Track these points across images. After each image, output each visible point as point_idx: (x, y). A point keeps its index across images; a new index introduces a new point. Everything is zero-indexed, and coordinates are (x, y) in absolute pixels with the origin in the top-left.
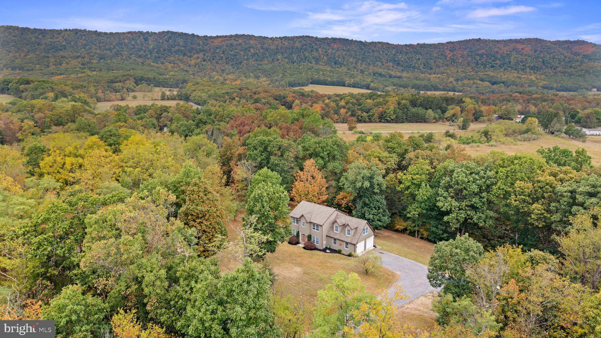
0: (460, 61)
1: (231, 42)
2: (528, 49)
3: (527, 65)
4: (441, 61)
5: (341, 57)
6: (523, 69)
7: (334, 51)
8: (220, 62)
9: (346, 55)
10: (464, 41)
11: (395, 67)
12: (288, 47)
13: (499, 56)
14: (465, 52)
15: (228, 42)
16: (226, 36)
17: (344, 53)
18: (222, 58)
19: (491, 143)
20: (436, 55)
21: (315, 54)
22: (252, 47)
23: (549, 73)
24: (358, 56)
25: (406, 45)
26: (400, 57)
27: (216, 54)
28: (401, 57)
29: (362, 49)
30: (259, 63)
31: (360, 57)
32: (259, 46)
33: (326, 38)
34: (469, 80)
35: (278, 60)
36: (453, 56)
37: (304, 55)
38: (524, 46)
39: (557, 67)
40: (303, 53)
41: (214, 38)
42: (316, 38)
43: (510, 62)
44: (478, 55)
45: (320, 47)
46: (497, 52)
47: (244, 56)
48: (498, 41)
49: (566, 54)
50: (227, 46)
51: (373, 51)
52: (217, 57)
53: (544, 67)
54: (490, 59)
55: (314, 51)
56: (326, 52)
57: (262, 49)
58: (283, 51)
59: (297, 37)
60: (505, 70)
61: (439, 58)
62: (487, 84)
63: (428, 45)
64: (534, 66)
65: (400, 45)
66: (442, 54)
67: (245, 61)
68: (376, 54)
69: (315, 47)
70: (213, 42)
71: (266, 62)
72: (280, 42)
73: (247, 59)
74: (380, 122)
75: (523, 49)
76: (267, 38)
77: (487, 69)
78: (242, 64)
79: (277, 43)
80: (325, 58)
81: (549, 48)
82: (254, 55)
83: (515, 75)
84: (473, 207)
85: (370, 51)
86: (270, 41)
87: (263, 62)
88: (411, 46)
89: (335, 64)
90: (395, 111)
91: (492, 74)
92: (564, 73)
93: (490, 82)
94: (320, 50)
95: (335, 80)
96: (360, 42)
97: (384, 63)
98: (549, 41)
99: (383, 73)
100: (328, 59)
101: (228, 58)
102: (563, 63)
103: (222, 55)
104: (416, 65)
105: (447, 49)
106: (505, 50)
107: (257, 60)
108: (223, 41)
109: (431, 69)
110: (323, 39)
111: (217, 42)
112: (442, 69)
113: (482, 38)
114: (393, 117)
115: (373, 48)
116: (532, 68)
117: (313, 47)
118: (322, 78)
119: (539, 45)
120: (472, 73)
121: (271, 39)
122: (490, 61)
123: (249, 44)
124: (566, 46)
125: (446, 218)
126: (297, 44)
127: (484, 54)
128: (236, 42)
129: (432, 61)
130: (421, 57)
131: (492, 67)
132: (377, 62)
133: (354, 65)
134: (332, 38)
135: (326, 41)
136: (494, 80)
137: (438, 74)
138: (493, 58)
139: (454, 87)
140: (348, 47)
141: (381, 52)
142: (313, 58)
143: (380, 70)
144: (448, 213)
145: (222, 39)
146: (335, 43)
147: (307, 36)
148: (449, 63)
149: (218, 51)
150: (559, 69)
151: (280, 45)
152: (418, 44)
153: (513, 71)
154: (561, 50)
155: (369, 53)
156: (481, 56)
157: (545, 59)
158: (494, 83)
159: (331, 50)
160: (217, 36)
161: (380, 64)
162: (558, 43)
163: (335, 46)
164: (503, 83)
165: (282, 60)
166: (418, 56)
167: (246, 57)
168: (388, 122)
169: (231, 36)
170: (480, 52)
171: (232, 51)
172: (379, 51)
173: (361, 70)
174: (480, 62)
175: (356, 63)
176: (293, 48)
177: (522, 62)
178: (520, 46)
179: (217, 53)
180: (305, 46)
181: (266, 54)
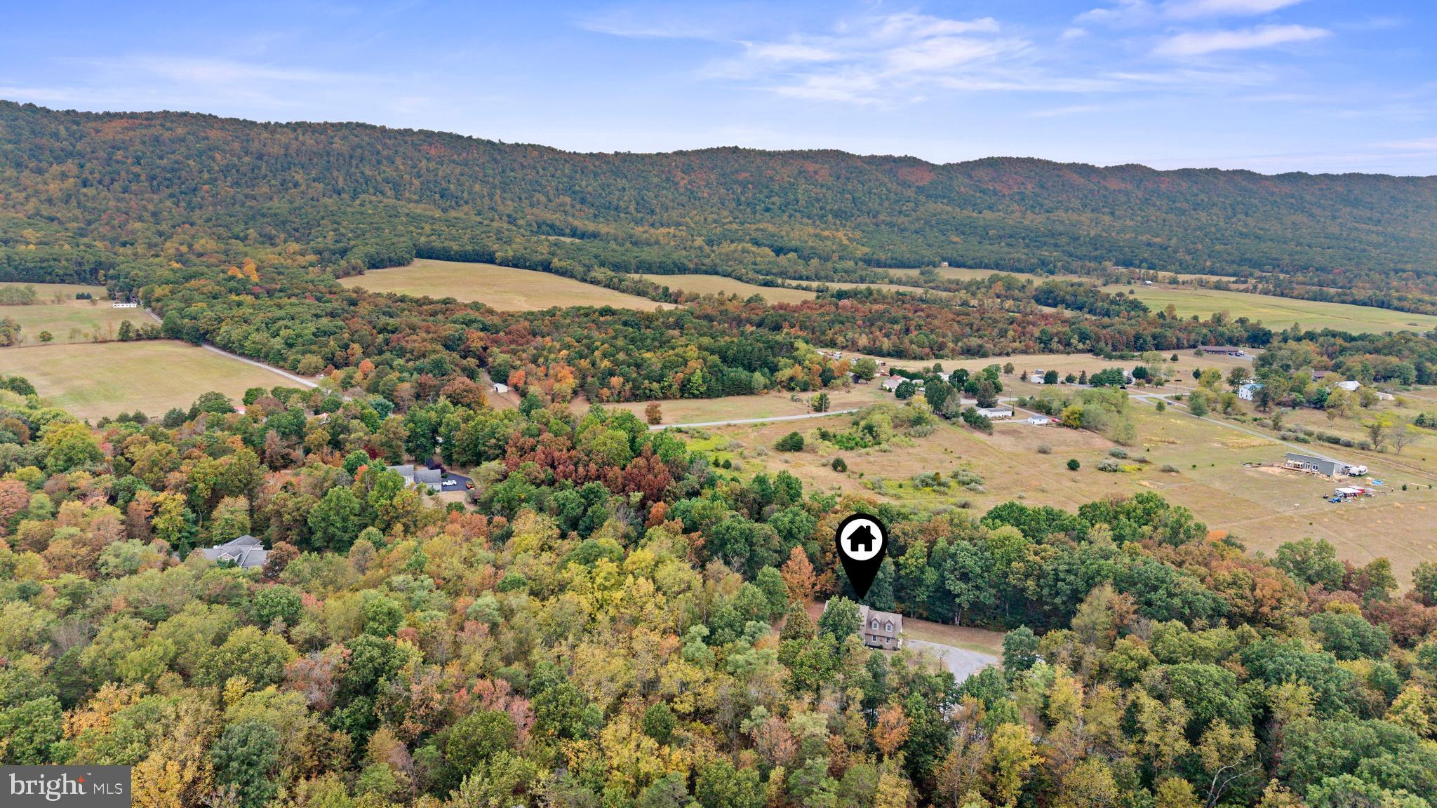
0: (706, 195)
1: (151, 131)
2: (824, 172)
3: (828, 207)
4: (671, 197)
5: (453, 180)
6: (823, 216)
7: (432, 165)
8: (134, 187)
9: (462, 175)
10: (707, 150)
11: (578, 206)
12: (315, 149)
13: (776, 188)
14: (713, 177)
15: (144, 132)
16: (133, 116)
17: (457, 171)
18: (137, 176)
19: (884, 446)
20: (656, 180)
21: (390, 172)
22: (217, 148)
23: (866, 224)
24: (491, 180)
25: (591, 154)
26: (584, 183)
27: (116, 167)
28: (587, 184)
29: (496, 161)
30: (248, 191)
31: (497, 182)
32: (236, 146)
33: (405, 130)
34: (732, 242)
35: (296, 185)
36: (690, 183)
37: (362, 173)
38: (817, 166)
39: (878, 212)
40: (357, 167)
41: (97, 117)
42: (383, 129)
43: (797, 201)
44: (736, 182)
45: (396, 152)
46: (772, 179)
47: (201, 172)
48: (769, 153)
49: (889, 185)
50: (143, 143)
51: (523, 167)
52: (123, 174)
53: (855, 211)
54: (761, 192)
55: (385, 162)
56: (414, 167)
57: (247, 153)
58: (305, 160)
59: (332, 125)
60: (790, 216)
61: (664, 188)
62: (768, 250)
63: (637, 155)
64: (840, 209)
65: (579, 155)
66: (668, 179)
67: (206, 187)
68: (531, 175)
69: (385, 153)
70: (97, 132)
71: (265, 189)
72: (292, 136)
73: (213, 181)
74: (682, 397)
75: (816, 173)
76: (253, 124)
77: (758, 216)
78: (201, 194)
79: (284, 139)
80: (416, 182)
81: (860, 172)
82: (225, 171)
83: (811, 230)
84: (978, 588)
85: (516, 166)
86: (265, 135)
87: (256, 191)
88: (600, 156)
89: (442, 197)
90: (703, 377)
91: (771, 228)
92: (891, 225)
93: (770, 246)
94: (399, 161)
95: (469, 248)
96: (489, 142)
97: (552, 197)
98: (859, 157)
99: (558, 223)
100: (422, 184)
101: (153, 178)
102: (886, 204)
103: (136, 169)
104: (621, 203)
105: (677, 167)
106: (785, 174)
107: (237, 184)
108: (128, 129)
109: (652, 212)
110: (399, 132)
111: (110, 132)
112: (674, 214)
113: (741, 147)
114: (703, 389)
115: (521, 160)
116: (837, 215)
117: (378, 153)
118: (437, 244)
119: (843, 164)
120: (735, 226)
121: (266, 126)
122: (762, 197)
123: (207, 138)
124: (888, 167)
125: (958, 600)
126: (338, 144)
127: (748, 182)
128: (167, 134)
129: (650, 194)
130: (627, 185)
131: (767, 210)
132: (537, 195)
133: (487, 201)
134: (421, 131)
135: (409, 139)
136: (778, 244)
137: (669, 226)
138: (766, 191)
139: (715, 265)
140: (465, 154)
141: (541, 171)
142: (387, 181)
143: (549, 217)
144: (958, 596)
145: (124, 123)
146: (431, 144)
147: (358, 125)
148: (684, 199)
149: (119, 155)
150: (881, 217)
151: (295, 145)
152: (617, 154)
153: (805, 220)
154: (880, 175)
155: (512, 170)
156: (744, 185)
157: (856, 195)
158: (779, 251)
159: (424, 162)
160: (107, 114)
161: (543, 199)
162: (872, 159)
163: (433, 152)
164: (795, 251)
165: (308, 185)
166: (621, 183)
167: (206, 176)
168: (695, 397)
169: (149, 116)
170: (744, 176)
171: (161, 158)
172: (535, 168)
173: (509, 216)
174: (743, 199)
175: (491, 196)
176: (328, 154)
177: (818, 200)
178: (811, 167)
179: (118, 162)
180: (359, 150)
181: (260, 168)
